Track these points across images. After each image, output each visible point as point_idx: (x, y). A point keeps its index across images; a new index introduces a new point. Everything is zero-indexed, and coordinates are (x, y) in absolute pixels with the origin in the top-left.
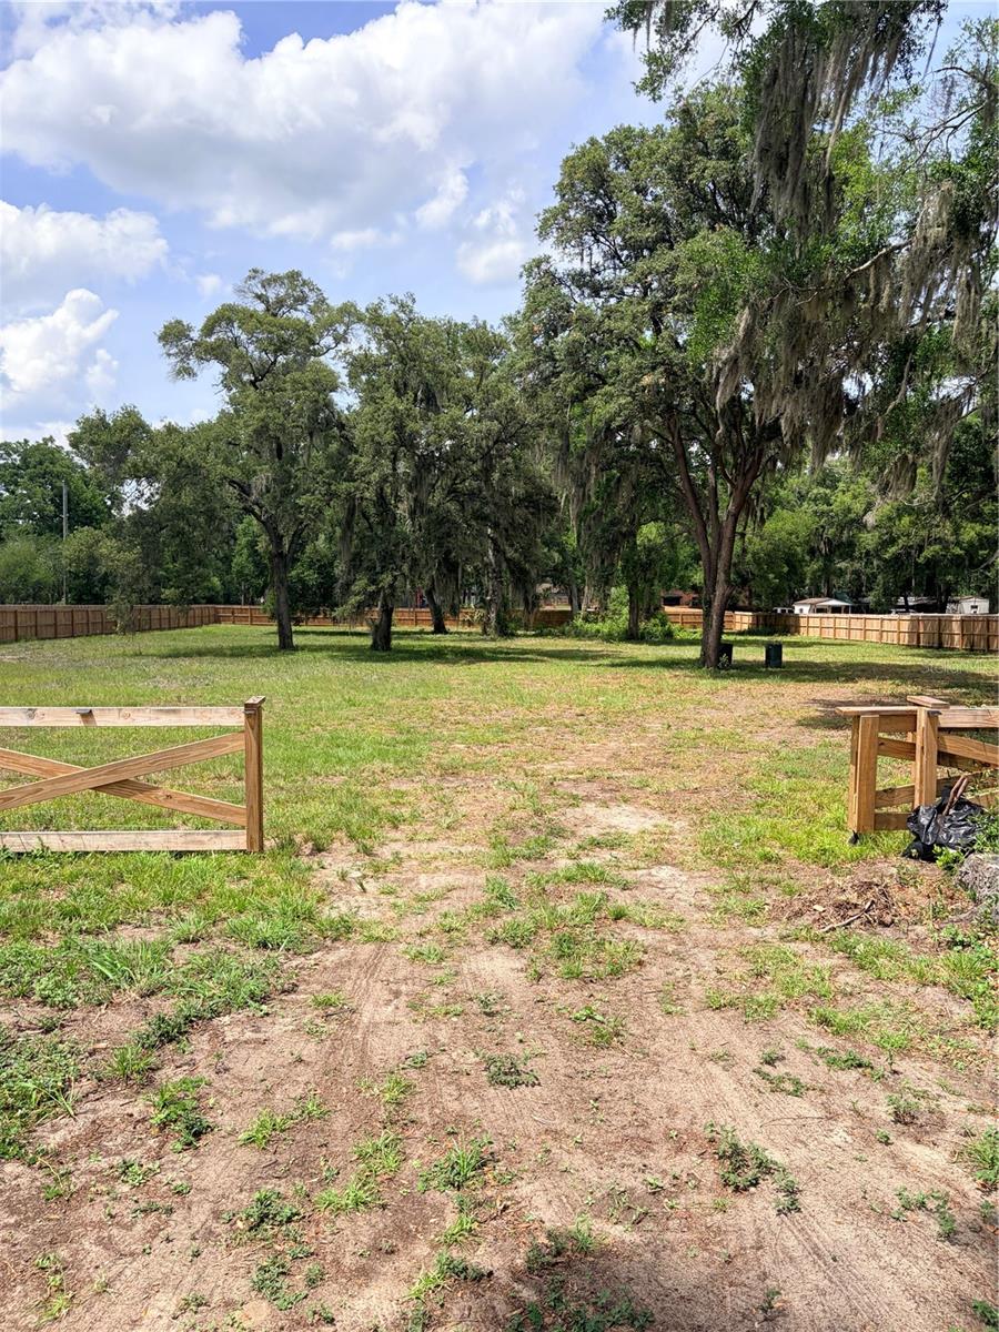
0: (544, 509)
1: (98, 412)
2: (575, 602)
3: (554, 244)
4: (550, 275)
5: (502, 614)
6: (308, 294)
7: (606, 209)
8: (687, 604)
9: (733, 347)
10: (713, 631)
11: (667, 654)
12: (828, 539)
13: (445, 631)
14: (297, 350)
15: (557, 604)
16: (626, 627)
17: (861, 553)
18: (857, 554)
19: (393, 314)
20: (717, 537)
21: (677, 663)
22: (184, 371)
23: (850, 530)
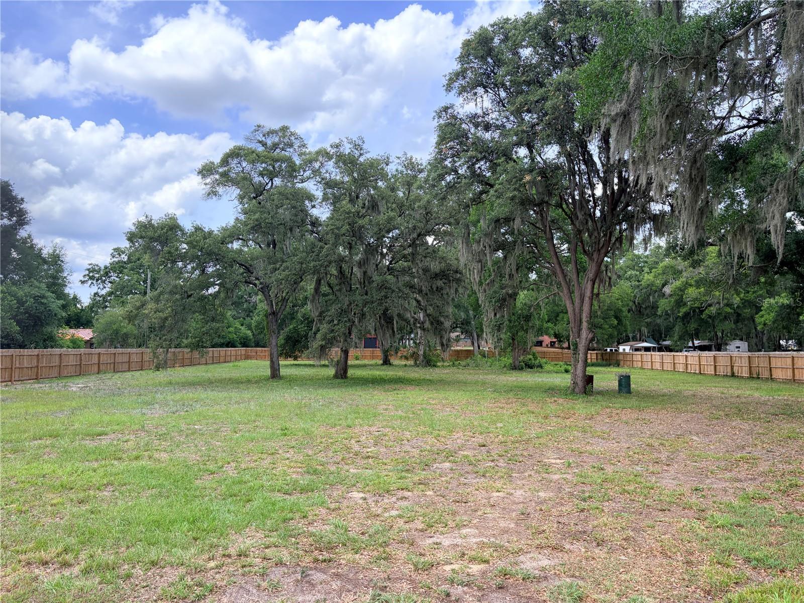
0: (453, 280)
1: (147, 217)
2: (476, 344)
3: (456, 95)
4: (454, 117)
5: (427, 352)
6: (294, 141)
7: (492, 71)
8: (547, 345)
9: (624, 102)
10: (580, 366)
11: (542, 381)
12: (639, 303)
13: (390, 364)
14: (284, 176)
15: (464, 346)
16: (510, 361)
17: (662, 313)
18: (659, 313)
19: (349, 151)
20: (579, 296)
21: (553, 389)
22: (212, 193)
23: (654, 297)
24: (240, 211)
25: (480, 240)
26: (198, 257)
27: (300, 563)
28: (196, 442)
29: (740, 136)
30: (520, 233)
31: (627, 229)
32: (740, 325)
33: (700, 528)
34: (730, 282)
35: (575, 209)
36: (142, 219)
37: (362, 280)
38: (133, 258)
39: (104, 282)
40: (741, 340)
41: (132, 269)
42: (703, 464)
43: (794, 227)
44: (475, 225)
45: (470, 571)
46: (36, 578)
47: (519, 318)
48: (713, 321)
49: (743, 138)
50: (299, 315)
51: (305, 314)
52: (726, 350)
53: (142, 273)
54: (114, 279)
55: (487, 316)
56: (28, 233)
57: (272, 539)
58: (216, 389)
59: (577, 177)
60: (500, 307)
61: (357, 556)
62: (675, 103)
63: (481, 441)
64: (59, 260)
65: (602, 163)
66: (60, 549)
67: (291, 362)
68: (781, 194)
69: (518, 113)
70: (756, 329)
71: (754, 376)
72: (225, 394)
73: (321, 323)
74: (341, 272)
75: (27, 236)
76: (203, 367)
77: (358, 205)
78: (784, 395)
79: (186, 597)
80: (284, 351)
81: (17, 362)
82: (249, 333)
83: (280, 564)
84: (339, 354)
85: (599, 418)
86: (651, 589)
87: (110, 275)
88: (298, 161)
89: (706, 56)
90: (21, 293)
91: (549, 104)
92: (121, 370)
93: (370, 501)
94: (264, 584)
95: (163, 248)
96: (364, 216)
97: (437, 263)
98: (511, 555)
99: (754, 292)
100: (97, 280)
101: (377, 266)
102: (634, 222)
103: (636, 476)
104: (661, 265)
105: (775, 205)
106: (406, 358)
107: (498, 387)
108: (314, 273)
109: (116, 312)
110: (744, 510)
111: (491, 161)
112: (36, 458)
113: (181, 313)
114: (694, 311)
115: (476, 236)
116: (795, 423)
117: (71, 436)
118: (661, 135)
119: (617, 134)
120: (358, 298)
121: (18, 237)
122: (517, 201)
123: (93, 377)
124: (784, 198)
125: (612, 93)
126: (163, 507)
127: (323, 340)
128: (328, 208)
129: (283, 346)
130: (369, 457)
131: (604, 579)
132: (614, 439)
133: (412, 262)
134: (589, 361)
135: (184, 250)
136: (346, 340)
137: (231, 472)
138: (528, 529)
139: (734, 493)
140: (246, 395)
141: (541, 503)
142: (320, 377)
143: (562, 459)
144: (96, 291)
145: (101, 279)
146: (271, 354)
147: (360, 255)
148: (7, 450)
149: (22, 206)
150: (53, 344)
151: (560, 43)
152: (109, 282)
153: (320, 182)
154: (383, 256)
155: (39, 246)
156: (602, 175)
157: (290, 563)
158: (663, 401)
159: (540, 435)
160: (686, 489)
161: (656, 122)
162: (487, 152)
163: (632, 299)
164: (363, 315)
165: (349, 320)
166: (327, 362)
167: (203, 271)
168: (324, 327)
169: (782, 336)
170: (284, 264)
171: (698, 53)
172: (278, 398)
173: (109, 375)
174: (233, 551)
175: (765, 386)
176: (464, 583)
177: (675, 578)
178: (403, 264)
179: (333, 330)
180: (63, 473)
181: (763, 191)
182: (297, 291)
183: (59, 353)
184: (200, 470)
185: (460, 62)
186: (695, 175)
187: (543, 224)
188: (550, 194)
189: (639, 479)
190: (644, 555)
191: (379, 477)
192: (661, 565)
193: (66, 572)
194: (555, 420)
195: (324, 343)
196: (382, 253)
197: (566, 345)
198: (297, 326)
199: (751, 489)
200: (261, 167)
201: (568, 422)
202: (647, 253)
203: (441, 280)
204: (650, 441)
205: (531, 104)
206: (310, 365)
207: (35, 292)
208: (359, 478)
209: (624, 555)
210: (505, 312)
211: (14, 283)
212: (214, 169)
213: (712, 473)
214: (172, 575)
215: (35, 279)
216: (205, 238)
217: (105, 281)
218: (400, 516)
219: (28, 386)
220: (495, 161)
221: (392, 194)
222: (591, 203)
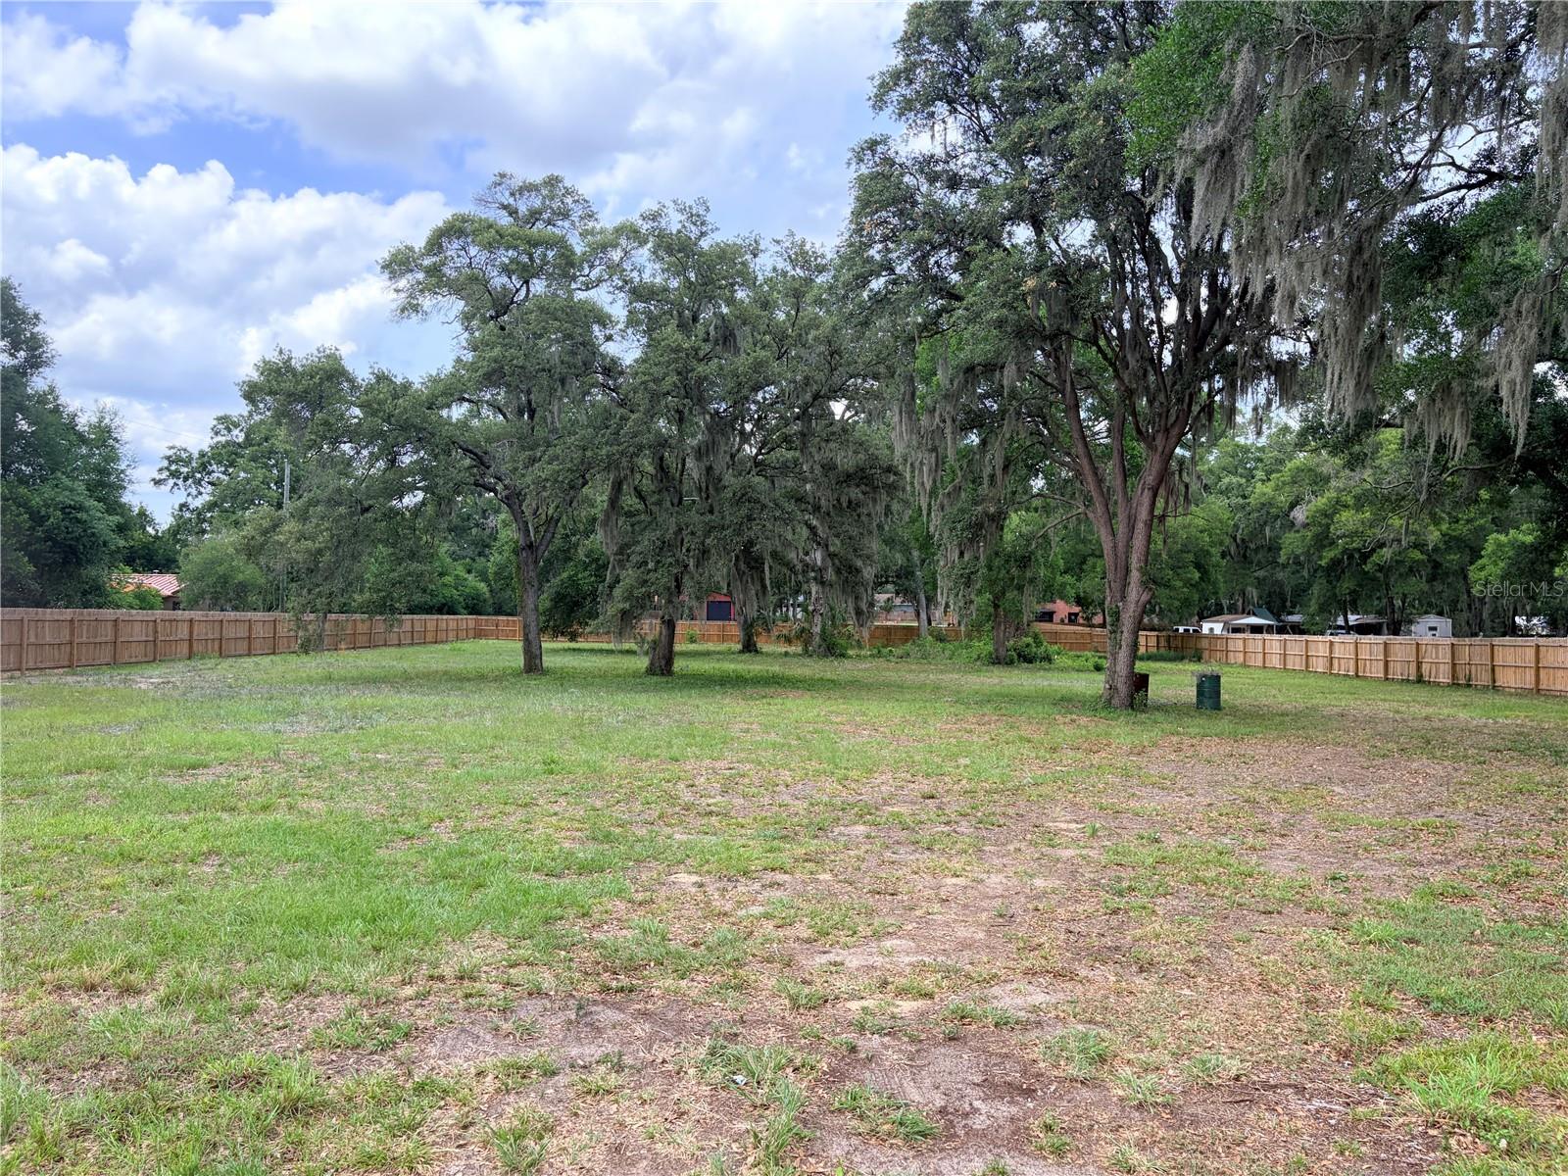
0: (881, 488)
1: (281, 352)
2: (923, 616)
3: (894, 117)
4: (889, 162)
5: (829, 628)
6: (571, 206)
7: (966, 70)
8: (1062, 621)
9: (1221, 123)
10: (1123, 655)
11: (1050, 685)
12: (1243, 540)
13: (756, 651)
14: (551, 274)
15: (902, 617)
16: (990, 648)
17: (1289, 559)
18: (1282, 559)
19: (679, 226)
20: (1126, 521)
21: (1070, 700)
22: (411, 308)
23: (1273, 529)
24: (465, 344)
25: (935, 407)
26: (381, 434)
27: (574, 993)
28: (379, 782)
29: (1452, 206)
30: (1014, 394)
31: (1223, 388)
32: (1438, 586)
33: (1336, 944)
34: (1423, 497)
35: (1122, 347)
36: (273, 357)
37: (704, 485)
38: (257, 437)
39: (198, 482)
40: (1440, 614)
41: (254, 459)
42: (1351, 835)
43: (1551, 394)
44: (927, 381)
45: (896, 1010)
46: (73, 1014)
47: (1007, 561)
48: (1386, 576)
49: (1456, 210)
50: (581, 553)
51: (591, 551)
52: (1409, 633)
53: (273, 466)
54: (218, 478)
55: (946, 556)
56: (48, 382)
57: (522, 951)
58: (419, 690)
59: (1129, 285)
60: (971, 541)
61: (683, 983)
62: (1325, 131)
63: (927, 789)
64: (110, 437)
65: (1178, 257)
66: (118, 963)
67: (563, 643)
68: (1526, 319)
69: (1015, 154)
70: (1469, 592)
71: (1460, 682)
72: (435, 699)
73: (623, 567)
74: (661, 466)
75: (47, 388)
76: (394, 651)
77: (696, 336)
78: (1515, 717)
79: (359, 1046)
80: (551, 623)
81: (32, 633)
82: (482, 586)
83: (536, 992)
84: (658, 629)
85: (1156, 753)
86: (1236, 1046)
87: (211, 468)
88: (579, 247)
89: (1388, 37)
90: (36, 501)
91: (1076, 135)
92: (233, 653)
93: (710, 889)
94: (506, 1027)
95: (313, 414)
96: (707, 358)
97: (850, 453)
98: (975, 986)
99: (1468, 521)
100: (186, 479)
101: (732, 456)
102: (1237, 375)
103: (1221, 854)
104: (1289, 465)
105: (1514, 342)
106: (788, 640)
107: (964, 695)
108: (607, 469)
109: (222, 540)
110: (1423, 915)
111: (959, 250)
112: (71, 805)
113: (350, 541)
114: (1351, 557)
115: (928, 400)
116: (1534, 766)
117: (139, 768)
118: (1295, 194)
119: (1207, 189)
120: (696, 518)
121: (30, 391)
122: (1009, 329)
123: (180, 666)
124: (1531, 327)
125: (1199, 106)
126: (315, 893)
127: (626, 599)
128: (638, 341)
129: (550, 613)
130: (711, 813)
131: (1147, 1028)
132: (1182, 789)
133: (802, 451)
134: (1142, 650)
135: (356, 420)
136: (670, 601)
137: (444, 835)
138: (1010, 941)
139: (1407, 886)
140: (477, 701)
141: (1038, 898)
142: (620, 672)
143: (1081, 822)
144: (183, 501)
145: (193, 476)
146: (526, 626)
147: (700, 437)
148: (14, 791)
149: (36, 330)
150: (101, 600)
151: (1102, 13)
152: (209, 483)
153: (621, 289)
154: (745, 437)
155: (71, 409)
156: (1177, 280)
157: (556, 992)
158: (1282, 723)
159: (1040, 781)
160: (1314, 878)
161: (1287, 169)
162: (951, 231)
163: (1230, 531)
164: (705, 552)
165: (677, 561)
166: (634, 646)
167: (393, 461)
168: (629, 576)
169: (1519, 609)
170: (551, 451)
171: (1372, 28)
172: (538, 708)
173: (210, 663)
174: (447, 971)
175: (1479, 699)
176: (883, 1029)
177: (1283, 1027)
178: (783, 454)
179: (646, 581)
180: (125, 832)
181: (1491, 314)
182: (575, 504)
183: (114, 618)
184: (385, 832)
185: (903, 49)
186: (1358, 278)
187: (1059, 377)
188: (1075, 317)
189: (1225, 859)
190: (1226, 988)
191: (728, 848)
192: (1258, 1006)
193: (132, 1004)
194: (1071, 754)
195: (627, 605)
196: (742, 432)
197: (1098, 619)
198: (576, 575)
199: (1438, 878)
200: (505, 256)
201: (1096, 759)
202: (1263, 441)
203: (858, 486)
204: (1251, 793)
205: (1042, 135)
206: (601, 651)
207: (64, 498)
208: (692, 849)
209: (1189, 987)
210: (981, 549)
211: (23, 480)
212: (414, 261)
213: (1365, 850)
214: (331, 1008)
215: (63, 473)
216: (395, 397)
217: (200, 480)
218: (767, 916)
219: (54, 680)
220: (967, 249)
221: (763, 313)
222: (1153, 336)
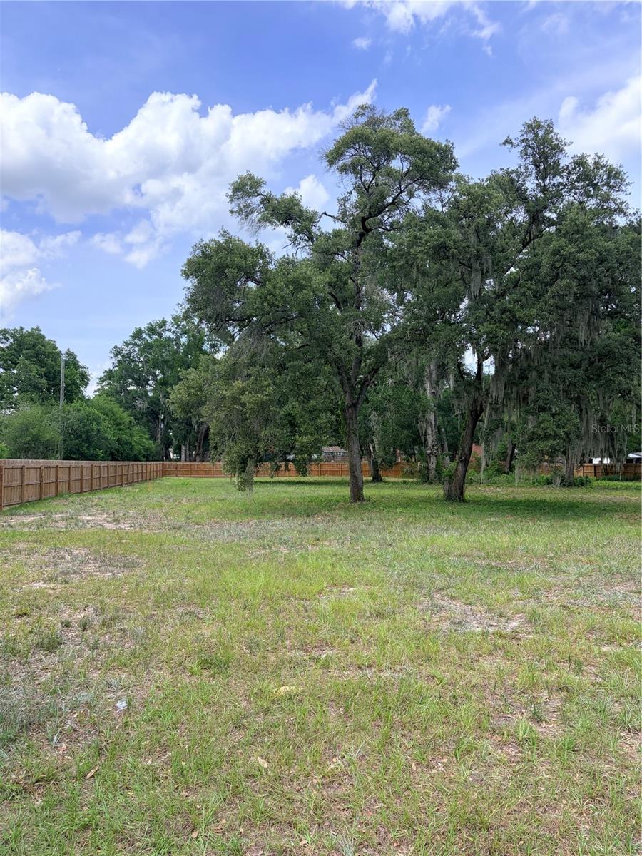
13: (381, 481)
